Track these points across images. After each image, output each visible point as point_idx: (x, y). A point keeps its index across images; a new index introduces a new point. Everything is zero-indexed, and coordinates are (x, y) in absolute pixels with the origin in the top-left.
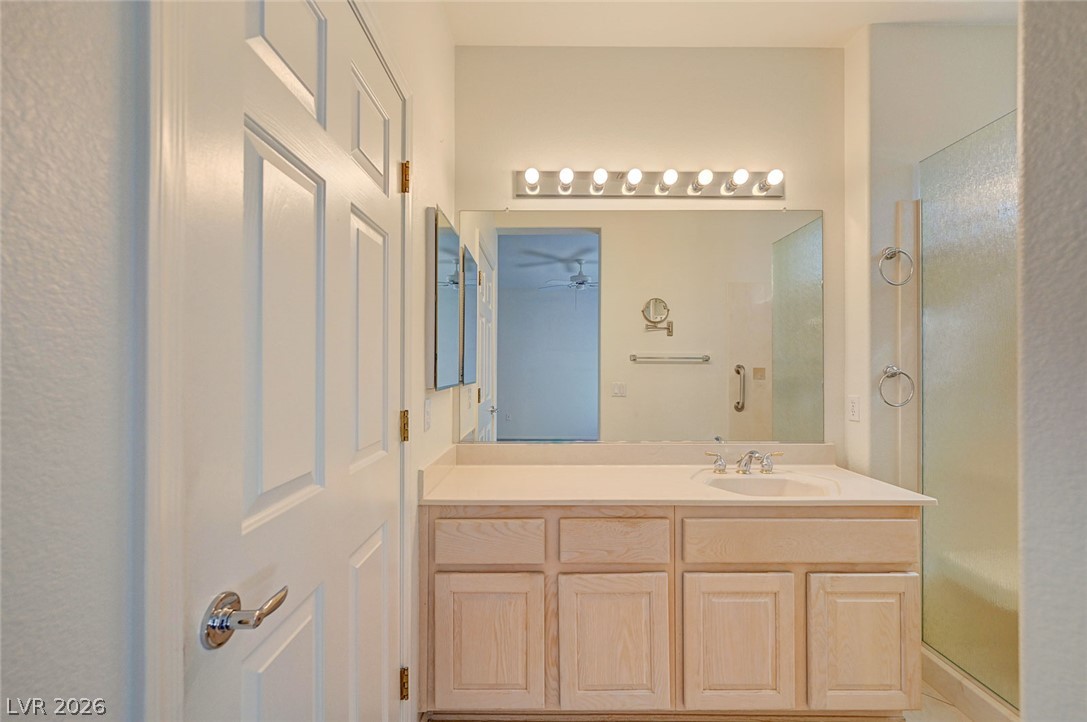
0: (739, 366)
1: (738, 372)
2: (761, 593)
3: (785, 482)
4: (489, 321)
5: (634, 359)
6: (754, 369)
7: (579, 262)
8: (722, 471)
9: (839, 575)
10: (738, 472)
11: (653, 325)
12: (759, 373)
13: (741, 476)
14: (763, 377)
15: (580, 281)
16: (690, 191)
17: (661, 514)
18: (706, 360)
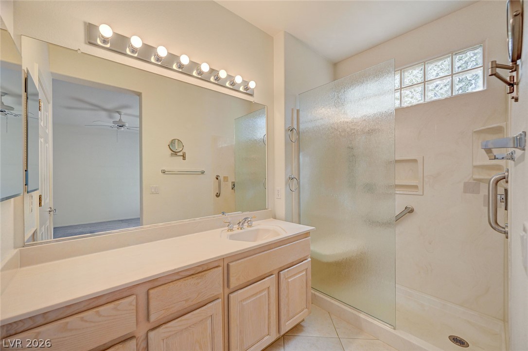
0: (217, 176)
1: (217, 179)
2: (263, 290)
3: (258, 230)
4: (46, 142)
5: (164, 172)
6: (224, 177)
7: (119, 113)
8: (232, 230)
9: (289, 269)
10: (238, 229)
11: (175, 153)
12: (226, 178)
13: (240, 231)
14: (227, 181)
15: (120, 125)
16: (212, 79)
17: (217, 265)
18: (203, 173)
